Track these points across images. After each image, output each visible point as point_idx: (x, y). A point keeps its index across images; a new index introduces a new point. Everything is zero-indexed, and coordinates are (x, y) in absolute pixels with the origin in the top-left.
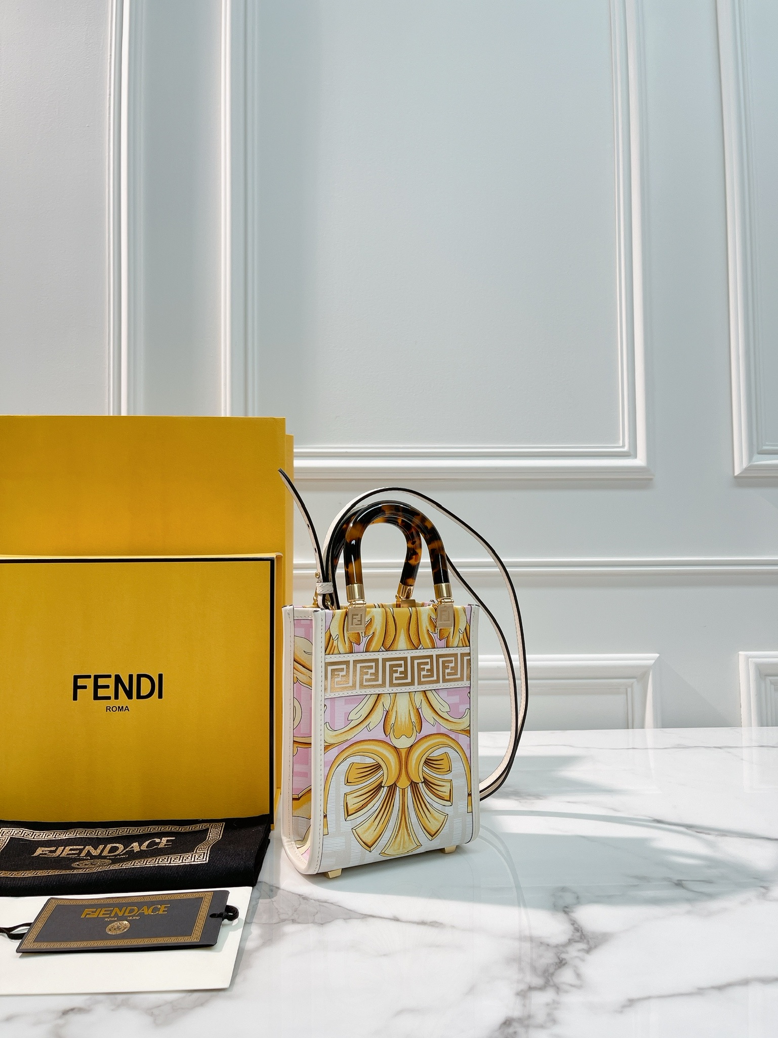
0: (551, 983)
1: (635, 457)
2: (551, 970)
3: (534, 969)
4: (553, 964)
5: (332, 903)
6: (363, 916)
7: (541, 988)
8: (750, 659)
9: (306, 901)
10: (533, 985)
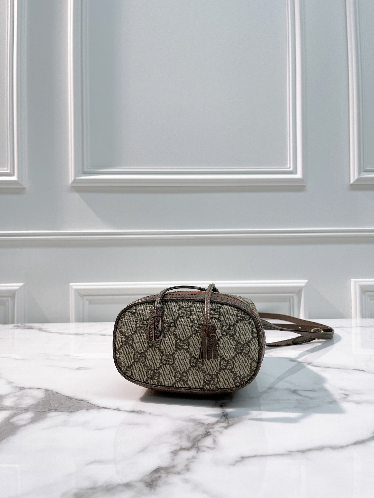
0: (196, 446)
1: (296, 173)
2: (199, 439)
3: (189, 437)
4: (201, 435)
5: (84, 401)
6: (100, 408)
7: (188, 449)
8: (357, 283)
9: (70, 400)
10: (183, 447)
